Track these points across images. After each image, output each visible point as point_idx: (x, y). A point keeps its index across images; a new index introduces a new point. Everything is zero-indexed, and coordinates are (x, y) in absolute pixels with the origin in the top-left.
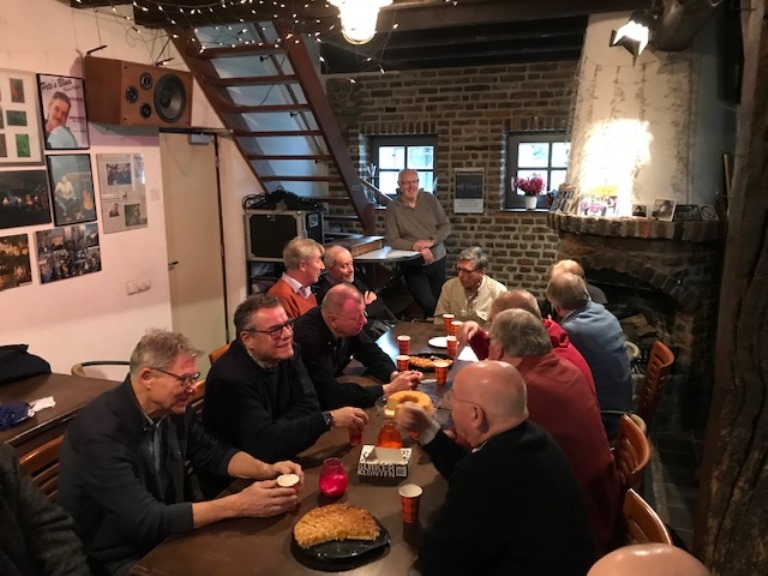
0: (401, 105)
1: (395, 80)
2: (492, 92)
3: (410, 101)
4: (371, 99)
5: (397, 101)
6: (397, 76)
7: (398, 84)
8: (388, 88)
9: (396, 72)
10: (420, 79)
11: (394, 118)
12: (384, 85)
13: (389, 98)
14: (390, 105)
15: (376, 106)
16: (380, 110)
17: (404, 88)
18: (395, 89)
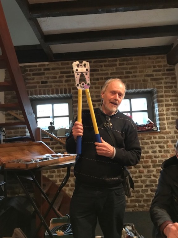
0: (50, 80)
1: (47, 67)
2: (100, 72)
3: (55, 78)
4: (32, 77)
5: (48, 78)
6: (48, 65)
7: (49, 69)
8: (42, 71)
9: (47, 63)
10: (61, 66)
11: (46, 87)
12: (40, 70)
13: (43, 76)
14: (44, 80)
15: (35, 80)
16: (38, 82)
17: (51, 71)
18: (46, 72)
